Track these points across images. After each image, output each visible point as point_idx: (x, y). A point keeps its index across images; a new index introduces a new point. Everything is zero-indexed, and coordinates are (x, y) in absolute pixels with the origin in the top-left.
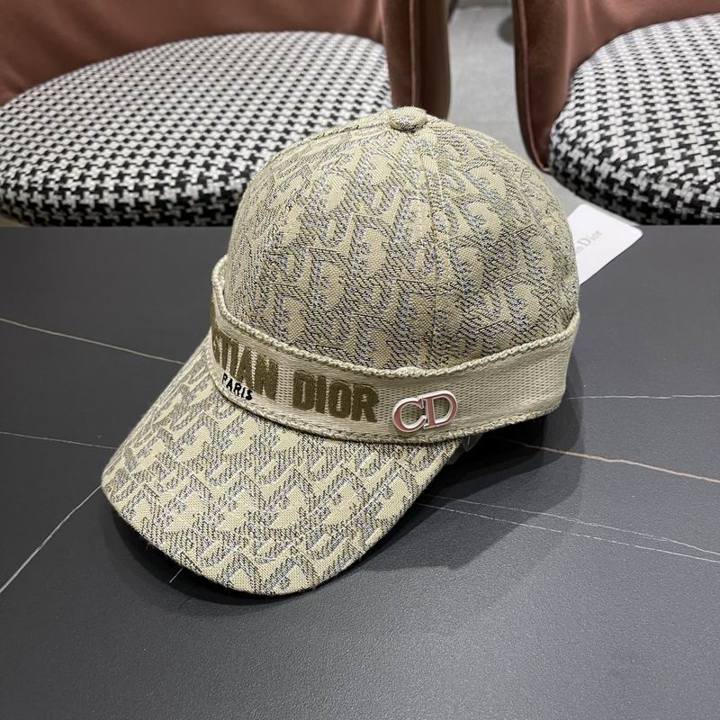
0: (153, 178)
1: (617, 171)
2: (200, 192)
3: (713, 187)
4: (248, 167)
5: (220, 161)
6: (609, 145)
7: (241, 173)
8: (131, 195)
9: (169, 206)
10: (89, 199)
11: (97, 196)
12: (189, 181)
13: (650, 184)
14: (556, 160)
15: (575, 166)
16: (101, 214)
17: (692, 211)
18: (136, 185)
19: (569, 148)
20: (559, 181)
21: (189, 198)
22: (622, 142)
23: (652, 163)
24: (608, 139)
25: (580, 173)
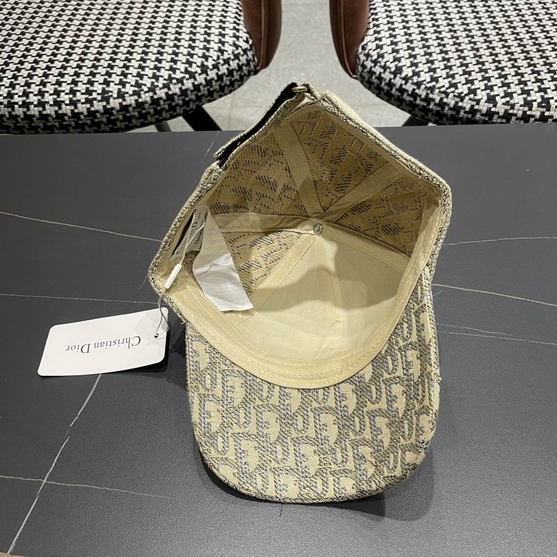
0: (82, 94)
1: (406, 84)
2: (121, 104)
3: (467, 98)
4: (153, 83)
5: (131, 80)
6: (400, 65)
7: (148, 88)
8: (68, 107)
9: (98, 115)
10: (34, 111)
11: (41, 109)
12: (112, 96)
13: (427, 94)
14: (362, 71)
15: (376, 78)
16: (44, 122)
17: (454, 113)
18: (71, 100)
19: (373, 65)
20: (365, 86)
21: (113, 109)
22: (408, 63)
23: (429, 80)
24: (399, 60)
25: (381, 83)
